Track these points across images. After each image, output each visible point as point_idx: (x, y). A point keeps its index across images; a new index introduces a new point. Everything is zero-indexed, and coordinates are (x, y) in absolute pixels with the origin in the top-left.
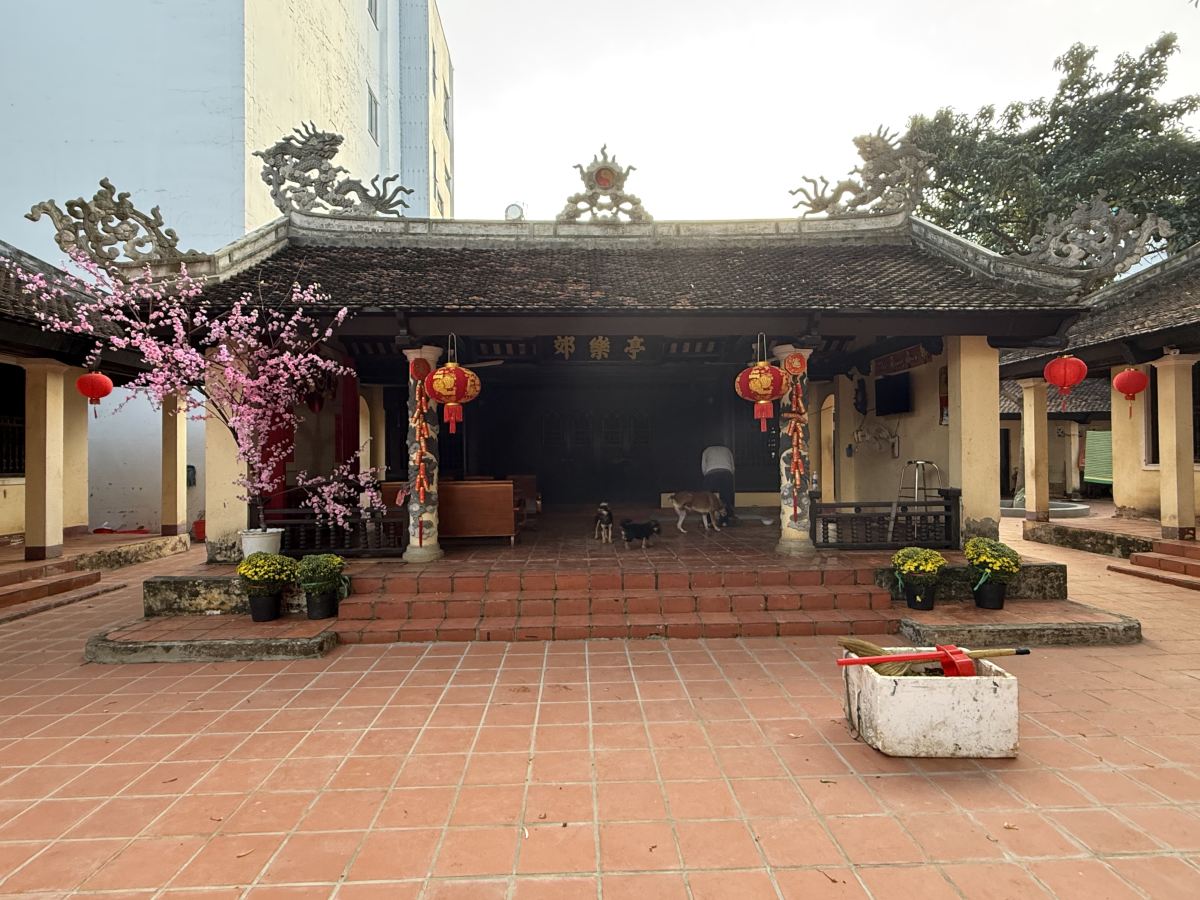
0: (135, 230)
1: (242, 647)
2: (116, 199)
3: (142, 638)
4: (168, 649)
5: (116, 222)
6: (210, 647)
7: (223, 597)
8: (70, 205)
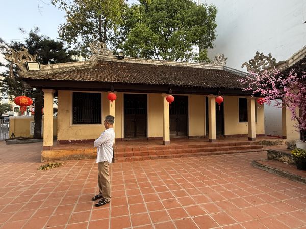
0: (264, 61)
1: (290, 175)
2: (260, 55)
3: (264, 164)
4: (269, 169)
5: (260, 61)
6: (280, 172)
7: (289, 159)
8: (250, 61)
